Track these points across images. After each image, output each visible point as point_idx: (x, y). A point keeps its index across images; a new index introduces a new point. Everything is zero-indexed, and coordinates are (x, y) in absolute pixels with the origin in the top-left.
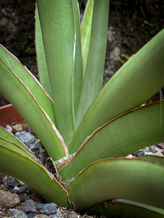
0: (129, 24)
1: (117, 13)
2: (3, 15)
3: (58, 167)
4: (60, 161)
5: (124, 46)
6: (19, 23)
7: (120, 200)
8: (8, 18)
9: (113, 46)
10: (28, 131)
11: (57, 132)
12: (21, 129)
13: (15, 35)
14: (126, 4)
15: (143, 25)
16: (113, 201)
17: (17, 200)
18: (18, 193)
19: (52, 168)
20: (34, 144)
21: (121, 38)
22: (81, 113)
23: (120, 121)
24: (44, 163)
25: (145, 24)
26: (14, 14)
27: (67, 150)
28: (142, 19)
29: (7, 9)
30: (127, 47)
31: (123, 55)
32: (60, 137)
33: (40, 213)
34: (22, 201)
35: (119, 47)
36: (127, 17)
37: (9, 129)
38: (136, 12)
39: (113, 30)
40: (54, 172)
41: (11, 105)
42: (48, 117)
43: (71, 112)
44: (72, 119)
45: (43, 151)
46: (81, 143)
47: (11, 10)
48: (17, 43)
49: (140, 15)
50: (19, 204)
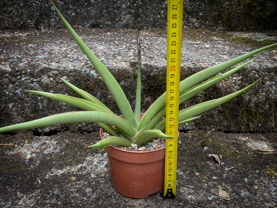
2: (110, 94)
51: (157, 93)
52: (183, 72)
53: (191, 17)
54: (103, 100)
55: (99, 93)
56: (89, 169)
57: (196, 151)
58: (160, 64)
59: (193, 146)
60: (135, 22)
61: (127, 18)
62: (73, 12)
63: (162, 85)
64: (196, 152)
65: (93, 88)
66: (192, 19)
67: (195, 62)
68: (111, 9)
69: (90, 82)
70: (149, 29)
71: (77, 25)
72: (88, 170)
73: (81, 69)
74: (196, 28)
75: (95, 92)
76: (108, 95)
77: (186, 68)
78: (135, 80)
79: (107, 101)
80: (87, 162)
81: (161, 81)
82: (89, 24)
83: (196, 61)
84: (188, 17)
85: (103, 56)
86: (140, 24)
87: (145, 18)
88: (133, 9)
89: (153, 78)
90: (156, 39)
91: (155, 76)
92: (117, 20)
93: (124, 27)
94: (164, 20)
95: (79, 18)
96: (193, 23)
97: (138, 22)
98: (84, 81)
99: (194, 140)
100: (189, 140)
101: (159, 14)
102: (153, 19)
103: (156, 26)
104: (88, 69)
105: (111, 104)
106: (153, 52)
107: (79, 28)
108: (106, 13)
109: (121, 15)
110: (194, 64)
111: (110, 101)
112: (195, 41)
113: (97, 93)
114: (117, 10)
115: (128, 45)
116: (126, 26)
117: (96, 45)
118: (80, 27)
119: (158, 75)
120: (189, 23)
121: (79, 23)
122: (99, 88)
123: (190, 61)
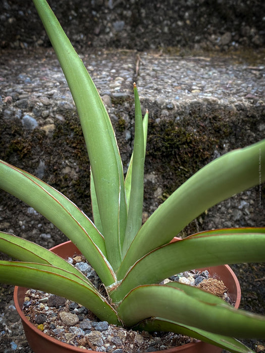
0: (169, 169)
1: (158, 161)
2: (67, 165)
3: (110, 291)
4: (111, 286)
5: (165, 186)
6: (79, 171)
7: (157, 318)
8: (71, 167)
9: (156, 187)
10: (85, 262)
11: (108, 263)
12: (80, 260)
13: (76, 181)
14: (165, 154)
15: (179, 170)
16: (152, 319)
17: (76, 319)
18: (77, 314)
19: (104, 293)
20: (90, 273)
21: (162, 180)
22: (126, 247)
23: (154, 255)
24: (98, 288)
25: (181, 169)
26: (75, 164)
27: (116, 277)
28: (179, 165)
29: (70, 160)
30: (167, 188)
31: (164, 194)
32: (110, 267)
33: (95, 330)
34: (81, 320)
35: (161, 187)
36: (166, 163)
37: (71, 260)
38: (173, 159)
39: (155, 174)
40: (106, 296)
41: (70, 241)
42: (100, 251)
43: (118, 247)
44: (119, 252)
45: (97, 278)
46: (126, 272)
47: (73, 161)
48: (78, 187)
49: (177, 162)
50: (78, 323)
51: (169, 163)
52: (227, 117)
53: (246, 25)
54: (50, 178)
55: (42, 164)
56: (10, 331)
57: (258, 294)
58: (175, 100)
59: (250, 284)
60: (132, 34)
61: (116, 27)
62: (10, 17)
63: (181, 144)
64: (257, 297)
65: (29, 152)
66: (248, 28)
67: (254, 96)
68: (86, 10)
69: (23, 138)
70: (160, 48)
71: (18, 42)
72: (8, 331)
73: (3, 110)
74: (256, 46)
75: (32, 159)
76: (61, 166)
77: (234, 108)
78: (122, 135)
79: (60, 181)
80: (7, 315)
81: (178, 136)
82: (42, 39)
83: (256, 94)
84: (240, 25)
85: (56, 86)
86: (144, 38)
87: (153, 26)
88: (129, 9)
89: (161, 129)
90: (174, 62)
91: (164, 125)
92: (97, 30)
93: (111, 46)
94: (192, 31)
95: (21, 28)
96: (250, 37)
97: (138, 36)
98: (10, 135)
99: (253, 269)
100: (241, 270)
101: (182, 18)
102: (169, 29)
103: (175, 43)
104: (19, 110)
105: (68, 187)
106: (163, 80)
107: (21, 49)
108: (74, 18)
109: (105, 22)
110: (252, 101)
111: (66, 180)
112: (254, 66)
113: (38, 162)
114: (97, 11)
115: (114, 71)
116: (116, 43)
117: (48, 72)
118: (24, 45)
119: (170, 122)
120: (241, 36)
121: (22, 38)
122: (42, 151)
123: (242, 94)
